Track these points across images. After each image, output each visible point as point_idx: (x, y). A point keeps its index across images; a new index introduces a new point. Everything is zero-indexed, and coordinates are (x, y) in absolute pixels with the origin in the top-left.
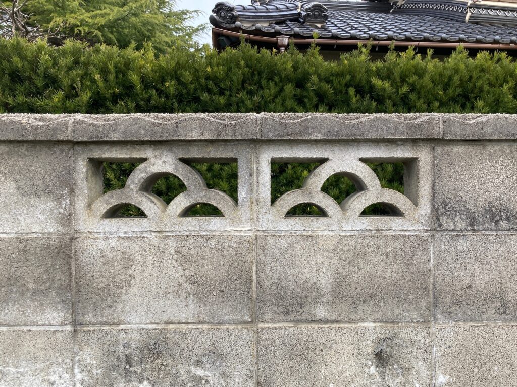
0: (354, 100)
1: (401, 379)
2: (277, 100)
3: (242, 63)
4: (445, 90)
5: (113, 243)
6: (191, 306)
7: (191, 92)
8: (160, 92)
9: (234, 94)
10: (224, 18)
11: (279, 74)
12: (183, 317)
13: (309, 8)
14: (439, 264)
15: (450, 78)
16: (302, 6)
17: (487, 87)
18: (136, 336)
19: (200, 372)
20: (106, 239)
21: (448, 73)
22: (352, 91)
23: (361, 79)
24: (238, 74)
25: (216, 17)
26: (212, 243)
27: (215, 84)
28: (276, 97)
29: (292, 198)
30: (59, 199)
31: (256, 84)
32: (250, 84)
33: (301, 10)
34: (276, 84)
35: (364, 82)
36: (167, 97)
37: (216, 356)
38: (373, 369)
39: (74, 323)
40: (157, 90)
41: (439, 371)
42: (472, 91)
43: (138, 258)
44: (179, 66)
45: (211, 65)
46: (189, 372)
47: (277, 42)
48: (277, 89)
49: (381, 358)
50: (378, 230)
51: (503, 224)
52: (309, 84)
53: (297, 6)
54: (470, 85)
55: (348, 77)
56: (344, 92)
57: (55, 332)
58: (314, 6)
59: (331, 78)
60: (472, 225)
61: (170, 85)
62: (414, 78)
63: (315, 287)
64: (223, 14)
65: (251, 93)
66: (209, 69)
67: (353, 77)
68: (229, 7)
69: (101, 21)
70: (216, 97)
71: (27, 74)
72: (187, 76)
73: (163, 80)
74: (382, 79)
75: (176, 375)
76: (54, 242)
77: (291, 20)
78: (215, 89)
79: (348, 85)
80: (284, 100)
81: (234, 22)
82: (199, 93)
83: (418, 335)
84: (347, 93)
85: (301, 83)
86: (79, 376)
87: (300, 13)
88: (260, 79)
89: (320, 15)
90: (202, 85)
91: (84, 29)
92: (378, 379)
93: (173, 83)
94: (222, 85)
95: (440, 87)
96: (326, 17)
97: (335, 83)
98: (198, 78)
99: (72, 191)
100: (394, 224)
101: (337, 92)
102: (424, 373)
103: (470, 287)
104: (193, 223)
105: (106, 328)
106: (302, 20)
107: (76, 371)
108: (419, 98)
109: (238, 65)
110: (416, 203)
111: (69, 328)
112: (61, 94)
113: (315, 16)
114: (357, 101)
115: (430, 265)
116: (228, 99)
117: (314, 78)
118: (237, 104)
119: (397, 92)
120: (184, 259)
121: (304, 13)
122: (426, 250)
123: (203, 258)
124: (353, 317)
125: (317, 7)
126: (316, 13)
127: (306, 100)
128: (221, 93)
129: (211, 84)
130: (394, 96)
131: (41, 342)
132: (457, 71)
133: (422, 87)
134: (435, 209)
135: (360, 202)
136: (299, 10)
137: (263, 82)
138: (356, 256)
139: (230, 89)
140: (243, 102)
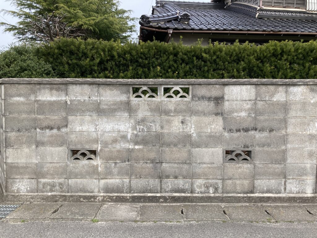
0: (195, 61)
1: (186, 126)
2: (167, 62)
3: (154, 48)
4: (230, 58)
5: (136, 102)
6: (150, 113)
7: (135, 59)
8: (124, 59)
9: (151, 59)
10: (145, 21)
11: (167, 52)
12: (148, 115)
13: (182, 15)
14: (193, 106)
15: (232, 53)
16: (179, 13)
17: (246, 56)
18: (140, 118)
19: (151, 124)
20: (135, 101)
21: (231, 51)
22: (195, 58)
23: (198, 54)
24: (152, 52)
25: (142, 22)
26: (153, 102)
27: (144, 55)
28: (166, 60)
29: (167, 95)
30: (127, 94)
31: (159, 55)
32: (157, 55)
33: (179, 15)
34: (166, 55)
35: (199, 55)
36: (126, 60)
37: (154, 121)
38: (181, 124)
39: (130, 116)
40: (123, 58)
41: (193, 125)
42: (241, 58)
43: (141, 104)
44: (131, 49)
45: (142, 48)
46: (149, 124)
47: (168, 32)
48: (167, 57)
49: (182, 122)
50: (182, 100)
51: (204, 99)
52: (179, 56)
53: (177, 13)
54: (240, 55)
55: (193, 53)
56: (192, 58)
57: (126, 117)
58: (184, 14)
59: (187, 53)
60: (199, 99)
61: (128, 56)
62: (218, 53)
63: (171, 110)
64: (144, 20)
65: (157, 59)
66: (142, 50)
67: (195, 53)
68: (147, 17)
69: (92, 22)
70: (144, 61)
71: (76, 52)
72: (134, 53)
73: (125, 54)
74: (206, 53)
75: (147, 125)
76: (126, 102)
77: (174, 20)
78: (144, 58)
79: (193, 56)
80: (169, 62)
81: (149, 23)
82: (138, 59)
83: (189, 119)
84: (193, 59)
85: (176, 55)
86: (131, 125)
87: (178, 16)
88: (161, 53)
89: (187, 18)
90: (139, 56)
91: (85, 27)
92: (182, 126)
93: (129, 55)
94: (146, 56)
95: (229, 56)
96: (190, 19)
97: (189, 55)
98: (138, 54)
99: (129, 93)
100: (185, 99)
101: (189, 58)
102: (190, 125)
103: (198, 110)
104: (150, 99)
105: (135, 116)
106: (179, 20)
107: (130, 124)
108: (220, 61)
109: (152, 49)
110: (189, 95)
111: (129, 116)
112: (88, 59)
113: (184, 18)
114: (197, 62)
115: (191, 106)
116: (149, 61)
117: (181, 54)
118: (152, 63)
119: (212, 58)
120: (148, 105)
121: (180, 17)
122: (191, 104)
123: (152, 105)
124: (178, 115)
125: (186, 15)
126: (185, 17)
127: (177, 61)
128: (146, 59)
129: (142, 56)
130: (210, 60)
131: (124, 119)
132: (235, 50)
133: (221, 56)
134: (192, 97)
135: (179, 95)
136: (178, 15)
137: (162, 55)
138: (178, 105)
139: (149, 58)
140: (154, 62)
